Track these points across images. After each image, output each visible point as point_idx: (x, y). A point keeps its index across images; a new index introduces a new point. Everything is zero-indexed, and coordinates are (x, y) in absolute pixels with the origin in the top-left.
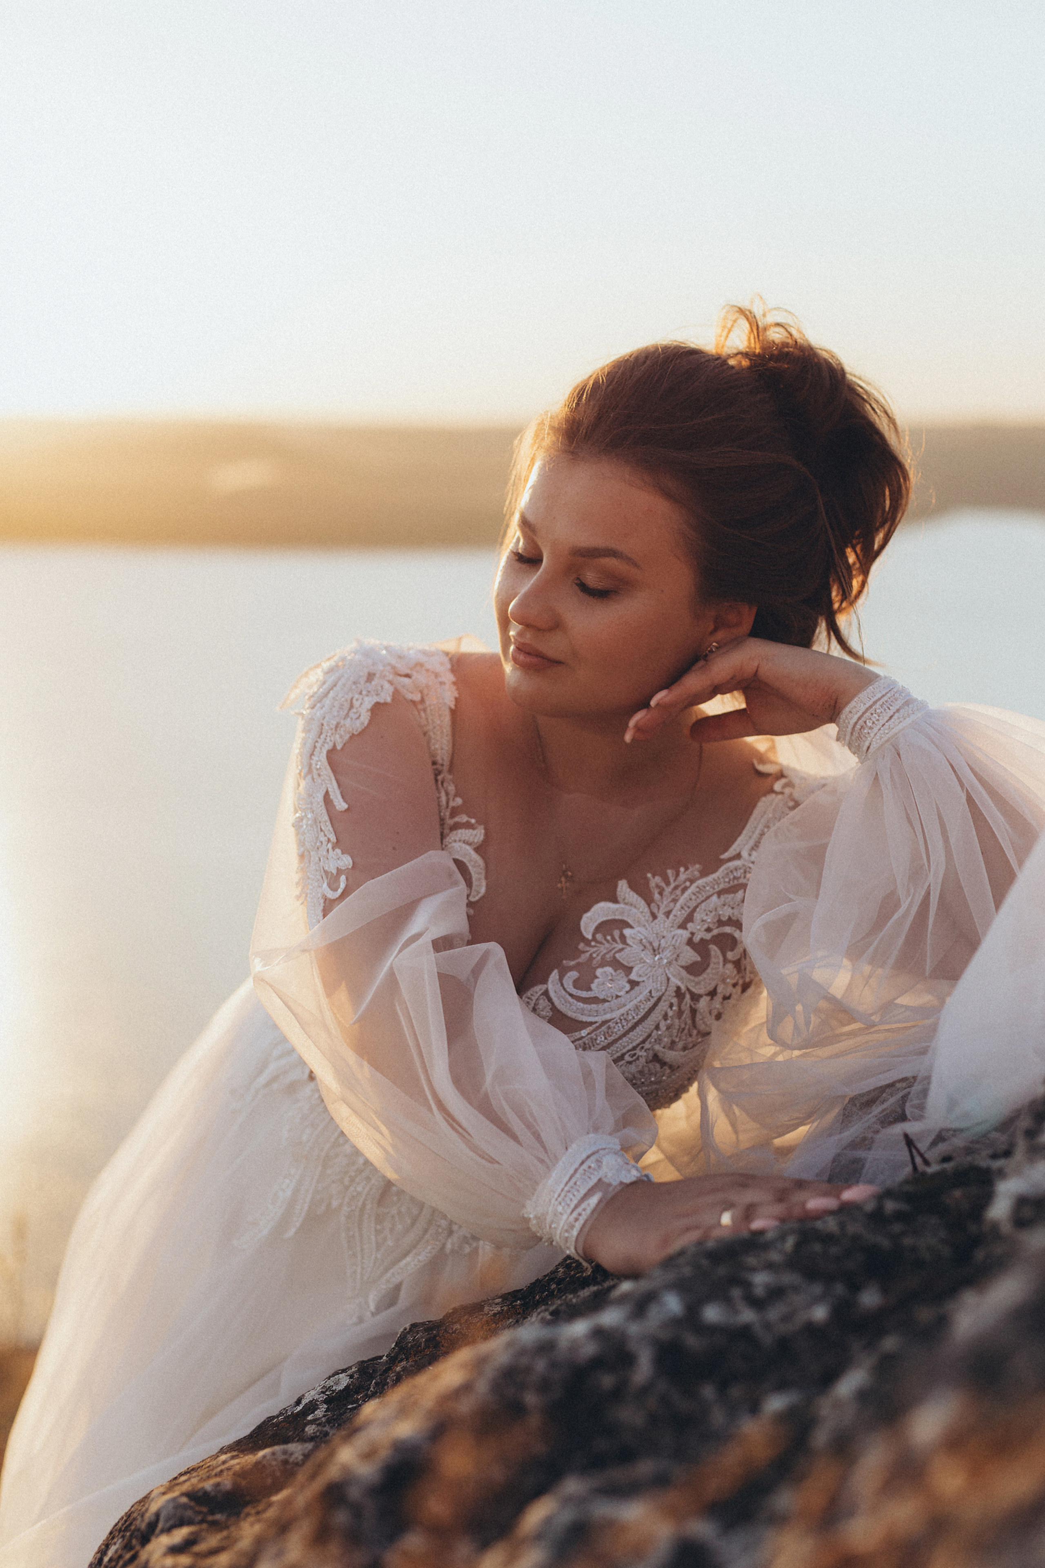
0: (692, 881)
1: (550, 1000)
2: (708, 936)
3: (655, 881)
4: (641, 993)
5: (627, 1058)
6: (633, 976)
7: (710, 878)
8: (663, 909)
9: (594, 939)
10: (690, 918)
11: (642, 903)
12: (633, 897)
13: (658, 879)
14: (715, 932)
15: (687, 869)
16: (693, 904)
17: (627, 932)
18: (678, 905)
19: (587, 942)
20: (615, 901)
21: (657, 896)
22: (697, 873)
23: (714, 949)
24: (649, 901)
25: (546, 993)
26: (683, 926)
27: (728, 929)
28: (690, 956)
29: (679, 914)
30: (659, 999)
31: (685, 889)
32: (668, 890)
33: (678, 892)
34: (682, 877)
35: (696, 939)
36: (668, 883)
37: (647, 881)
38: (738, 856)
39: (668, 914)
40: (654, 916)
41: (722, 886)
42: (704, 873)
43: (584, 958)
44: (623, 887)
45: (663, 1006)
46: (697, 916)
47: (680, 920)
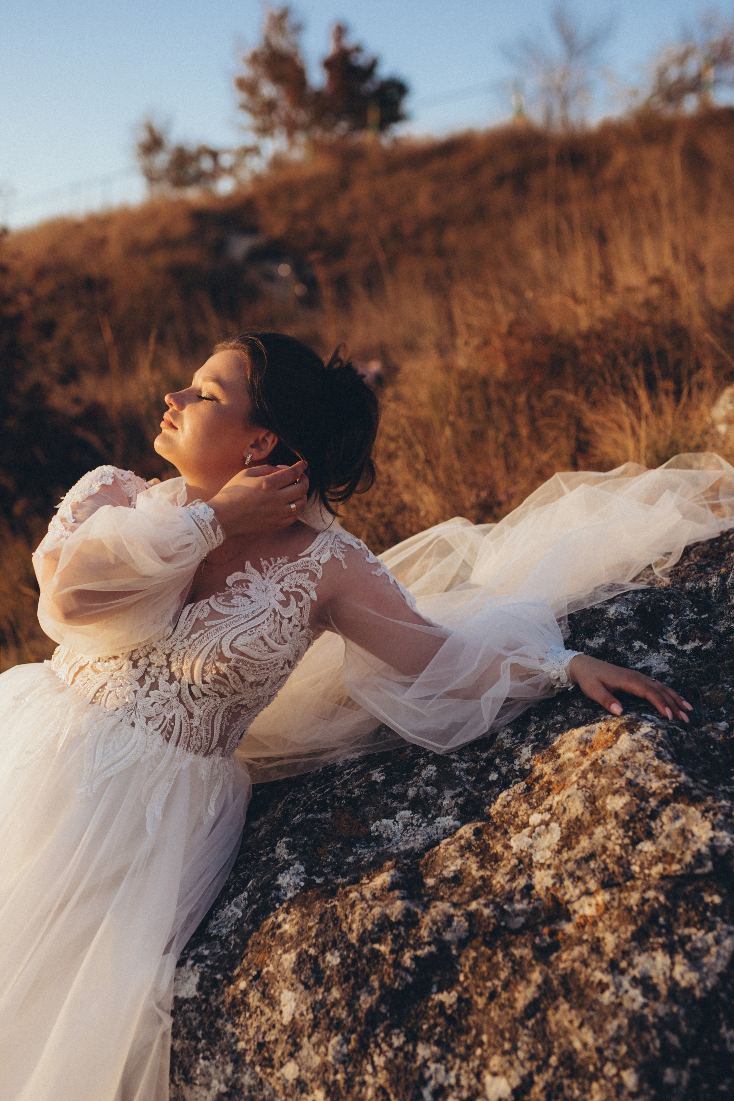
0: (284, 564)
1: (210, 606)
2: (290, 590)
3: (264, 563)
4: (255, 606)
5: (248, 632)
6: (252, 599)
7: (294, 563)
8: (268, 575)
9: (233, 586)
10: (282, 579)
11: (257, 573)
12: (253, 570)
13: (266, 562)
14: (294, 590)
15: (281, 558)
16: (283, 574)
17: (249, 584)
18: (277, 574)
19: (230, 588)
20: (244, 571)
21: (265, 570)
22: (286, 561)
23: (292, 597)
24: (261, 571)
25: (208, 603)
26: (278, 582)
27: (299, 590)
28: (282, 597)
29: (276, 578)
30: (265, 610)
31: (280, 568)
32: (270, 568)
33: (277, 568)
34: (279, 561)
35: (284, 590)
36: (271, 565)
37: (260, 562)
38: (309, 555)
39: (271, 578)
40: (264, 579)
41: (299, 568)
42: (290, 561)
43: (227, 592)
44: (248, 564)
45: (267, 614)
46: (286, 579)
47: (277, 579)
